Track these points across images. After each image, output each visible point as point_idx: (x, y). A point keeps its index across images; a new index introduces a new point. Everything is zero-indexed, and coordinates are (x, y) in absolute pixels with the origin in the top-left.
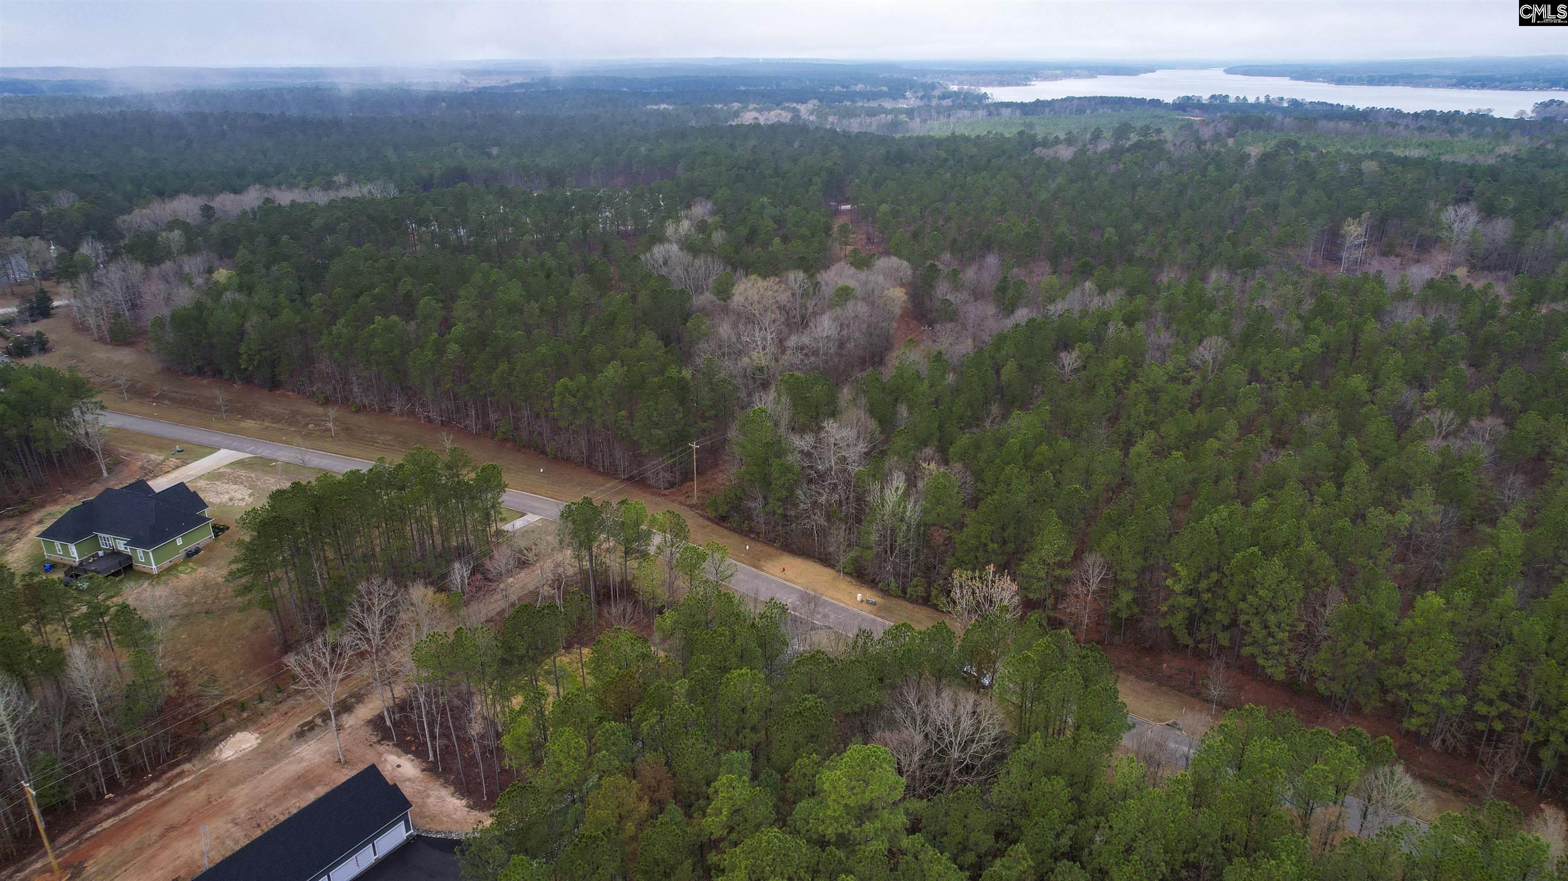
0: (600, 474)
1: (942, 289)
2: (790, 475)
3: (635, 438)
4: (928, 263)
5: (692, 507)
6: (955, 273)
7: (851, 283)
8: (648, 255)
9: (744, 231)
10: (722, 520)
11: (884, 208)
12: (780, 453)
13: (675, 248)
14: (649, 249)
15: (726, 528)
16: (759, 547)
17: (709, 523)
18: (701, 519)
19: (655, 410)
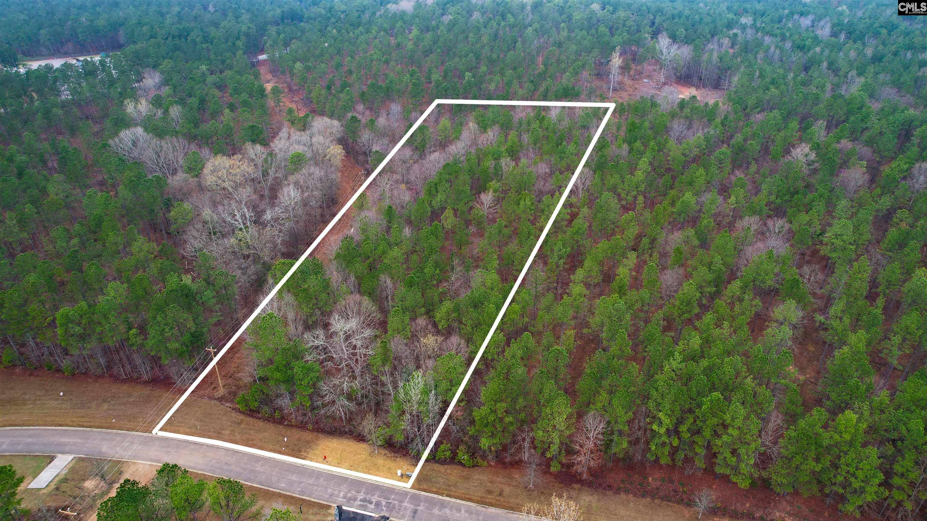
0: (124, 381)
1: (365, 136)
2: (312, 375)
3: (152, 354)
4: (350, 115)
5: (221, 399)
6: (372, 122)
7: (299, 149)
8: (117, 140)
9: (194, 101)
10: (252, 413)
11: (298, 65)
12: (298, 356)
13: (140, 130)
14: (116, 134)
15: (259, 419)
16: (297, 434)
17: (241, 417)
18: (234, 414)
19: (166, 325)
